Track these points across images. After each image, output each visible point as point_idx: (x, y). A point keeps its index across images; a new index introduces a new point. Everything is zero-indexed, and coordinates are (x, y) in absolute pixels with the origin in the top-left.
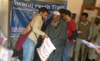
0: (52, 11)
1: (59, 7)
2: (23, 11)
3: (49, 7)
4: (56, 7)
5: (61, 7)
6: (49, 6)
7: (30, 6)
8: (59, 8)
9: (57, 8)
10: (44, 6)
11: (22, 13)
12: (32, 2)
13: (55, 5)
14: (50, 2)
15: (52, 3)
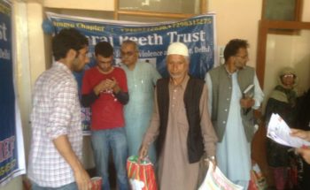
1: (189, 35)
3: (159, 39)
4: (179, 36)
5: (197, 38)
6: (161, 38)
8: (189, 40)
10: (145, 39)
12: (110, 31)
13: (176, 33)
14: (162, 26)
15: (167, 25)
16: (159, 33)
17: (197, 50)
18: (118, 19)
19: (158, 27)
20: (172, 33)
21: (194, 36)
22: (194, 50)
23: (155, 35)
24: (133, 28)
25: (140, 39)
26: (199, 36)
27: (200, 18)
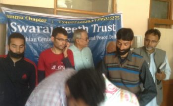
0: (93, 37)
1: (106, 27)
2: (32, 43)
4: (99, 27)
5: (111, 28)
6: (87, 28)
7: (48, 32)
8: (106, 30)
9: (103, 30)
10: (76, 29)
11: (31, 47)
12: (51, 22)
13: (97, 25)
14: (88, 20)
15: (91, 20)
16: (86, 25)
17: (111, 37)
18: (57, 14)
19: (85, 21)
20: (95, 25)
21: (109, 27)
22: (109, 37)
23: (83, 26)
24: (68, 21)
25: (73, 29)
26: (112, 28)
27: (112, 16)
